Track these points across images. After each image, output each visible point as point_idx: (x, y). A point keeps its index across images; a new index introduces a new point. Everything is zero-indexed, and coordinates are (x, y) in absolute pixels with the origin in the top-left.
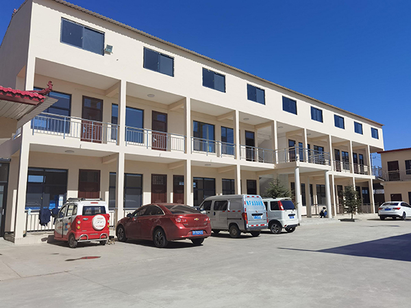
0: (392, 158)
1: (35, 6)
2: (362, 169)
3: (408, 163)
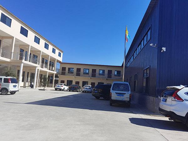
0: (64, 66)
2: (52, 68)
3: (69, 69)
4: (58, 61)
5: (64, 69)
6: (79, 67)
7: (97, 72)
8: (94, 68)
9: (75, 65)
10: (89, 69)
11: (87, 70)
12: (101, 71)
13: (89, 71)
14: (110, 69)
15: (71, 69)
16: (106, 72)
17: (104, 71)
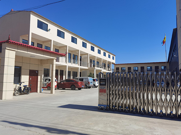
0: (117, 66)
1: (31, 15)
2: (109, 69)
3: (122, 68)
4: (113, 63)
5: (117, 69)
6: (129, 66)
7: (145, 69)
8: (142, 66)
9: (126, 65)
10: (138, 67)
11: (136, 68)
12: (148, 68)
13: (138, 68)
14: (157, 65)
15: (123, 68)
16: (154, 68)
17: (151, 68)
